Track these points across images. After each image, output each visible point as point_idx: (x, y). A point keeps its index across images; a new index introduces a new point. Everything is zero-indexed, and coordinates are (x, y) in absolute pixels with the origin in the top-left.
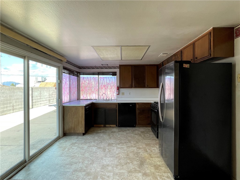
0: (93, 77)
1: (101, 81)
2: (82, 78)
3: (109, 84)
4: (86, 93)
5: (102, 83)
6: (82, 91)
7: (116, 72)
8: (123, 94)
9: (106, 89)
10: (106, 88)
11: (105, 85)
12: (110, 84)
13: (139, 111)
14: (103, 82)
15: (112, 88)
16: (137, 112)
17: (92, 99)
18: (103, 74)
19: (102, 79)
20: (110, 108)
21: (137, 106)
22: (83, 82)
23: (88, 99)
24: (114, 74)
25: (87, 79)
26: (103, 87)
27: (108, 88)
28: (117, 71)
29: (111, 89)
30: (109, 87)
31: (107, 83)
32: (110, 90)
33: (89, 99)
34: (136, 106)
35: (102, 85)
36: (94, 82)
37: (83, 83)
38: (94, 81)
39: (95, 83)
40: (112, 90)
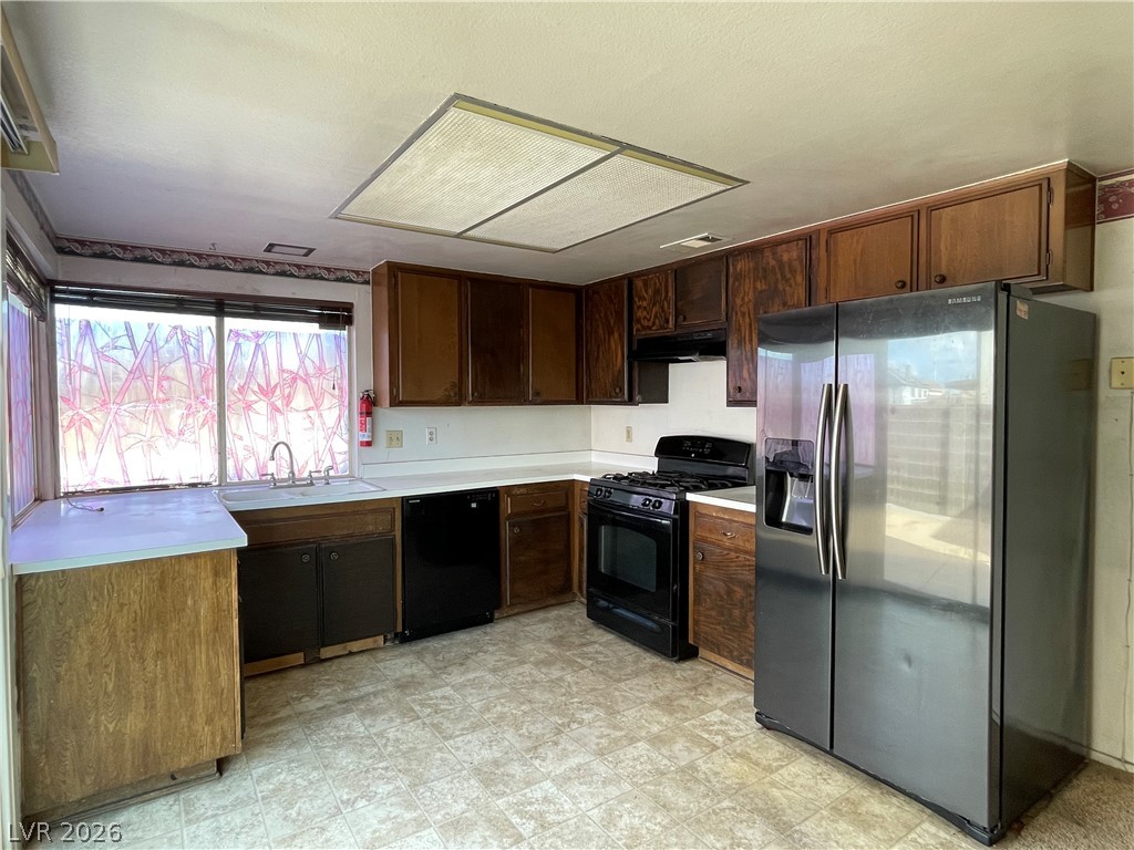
0: (175, 328)
1: (241, 357)
2: (74, 331)
3: (299, 382)
4: (110, 447)
5: (251, 374)
6: (79, 432)
7: (348, 307)
8: (396, 439)
9: (277, 410)
10: (279, 404)
11: (268, 384)
12: (305, 382)
13: (516, 530)
14: (253, 364)
15: (317, 406)
16: (506, 533)
17: (165, 487)
18: (256, 308)
19: (248, 347)
20: (350, 536)
21: (507, 507)
22: (88, 361)
23: (133, 484)
24: (336, 316)
25: (125, 342)
26: (253, 398)
27: (293, 405)
28: (360, 298)
29: (311, 413)
30: (300, 400)
31: (281, 370)
32: (304, 415)
33: (142, 488)
34: (502, 506)
35: (247, 383)
36: (181, 364)
37: (86, 369)
38: (186, 356)
39: (195, 368)
40: (321, 416)
